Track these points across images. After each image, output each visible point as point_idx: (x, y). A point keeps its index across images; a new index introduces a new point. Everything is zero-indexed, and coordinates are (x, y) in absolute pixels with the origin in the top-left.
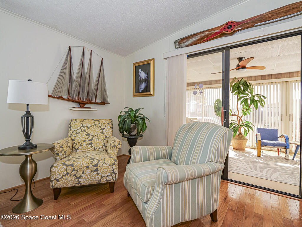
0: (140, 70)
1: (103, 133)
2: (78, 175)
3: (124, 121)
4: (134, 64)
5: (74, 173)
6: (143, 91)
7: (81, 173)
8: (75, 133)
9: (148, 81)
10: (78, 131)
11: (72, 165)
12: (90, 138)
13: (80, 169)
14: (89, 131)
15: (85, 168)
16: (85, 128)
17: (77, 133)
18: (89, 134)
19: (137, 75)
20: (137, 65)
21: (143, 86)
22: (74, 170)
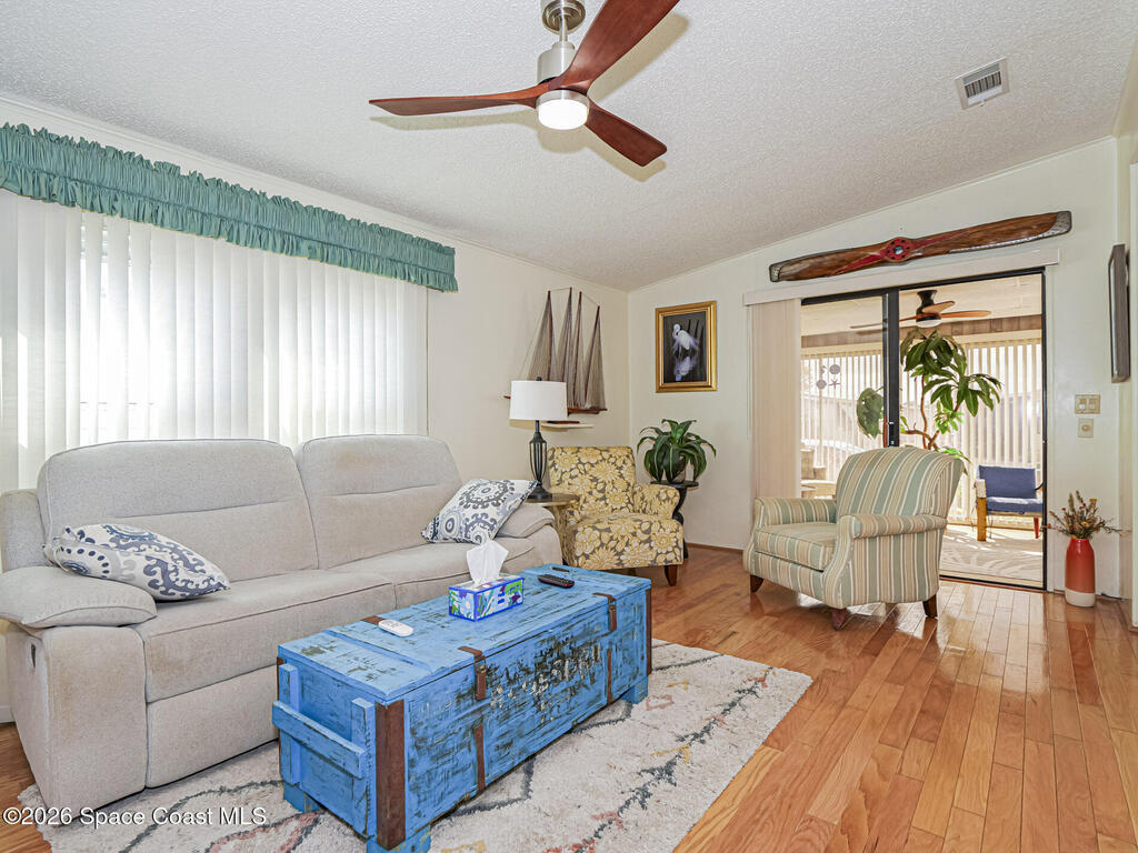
0: (677, 327)
1: (621, 476)
2: (619, 549)
3: (664, 449)
4: (659, 311)
5: (612, 544)
6: (685, 379)
7: (624, 544)
8: (566, 476)
9: (699, 354)
10: (573, 473)
11: (608, 530)
12: (600, 486)
13: (623, 537)
14: (593, 472)
15: (630, 536)
16: (586, 466)
17: (571, 477)
18: (595, 480)
19: (669, 340)
20: (667, 314)
21: (685, 367)
22: (611, 538)
